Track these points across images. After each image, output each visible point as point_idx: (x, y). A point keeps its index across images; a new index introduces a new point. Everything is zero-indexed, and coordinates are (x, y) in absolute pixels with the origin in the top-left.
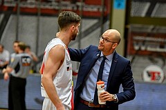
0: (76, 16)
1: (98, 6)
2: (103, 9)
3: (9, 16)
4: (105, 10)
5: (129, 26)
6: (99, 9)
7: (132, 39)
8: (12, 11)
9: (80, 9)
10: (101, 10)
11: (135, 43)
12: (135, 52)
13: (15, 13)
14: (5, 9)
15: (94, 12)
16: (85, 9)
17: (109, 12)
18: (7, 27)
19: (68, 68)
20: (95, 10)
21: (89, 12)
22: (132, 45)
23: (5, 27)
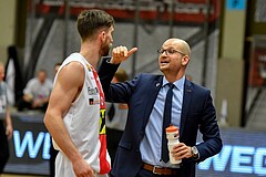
0: (107, 17)
1: (201, 6)
2: (209, 10)
3: (52, 22)
4: (212, 12)
5: (251, 39)
6: (201, 10)
7: (257, 61)
8: (56, 13)
9: (170, 10)
10: (205, 11)
11: (261, 66)
12: (260, 82)
13: (62, 17)
14: (46, 10)
15: (193, 15)
16: (178, 10)
17: (218, 14)
18: (48, 40)
19: (91, 100)
20: (196, 11)
21: (185, 14)
22: (257, 70)
23: (45, 40)
